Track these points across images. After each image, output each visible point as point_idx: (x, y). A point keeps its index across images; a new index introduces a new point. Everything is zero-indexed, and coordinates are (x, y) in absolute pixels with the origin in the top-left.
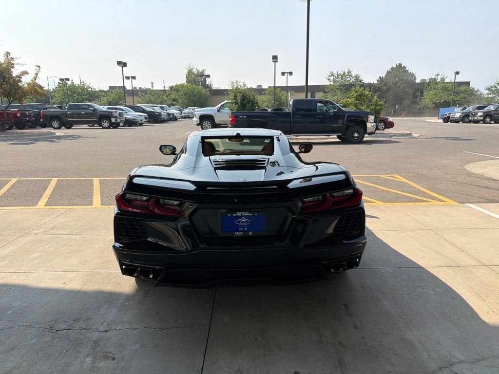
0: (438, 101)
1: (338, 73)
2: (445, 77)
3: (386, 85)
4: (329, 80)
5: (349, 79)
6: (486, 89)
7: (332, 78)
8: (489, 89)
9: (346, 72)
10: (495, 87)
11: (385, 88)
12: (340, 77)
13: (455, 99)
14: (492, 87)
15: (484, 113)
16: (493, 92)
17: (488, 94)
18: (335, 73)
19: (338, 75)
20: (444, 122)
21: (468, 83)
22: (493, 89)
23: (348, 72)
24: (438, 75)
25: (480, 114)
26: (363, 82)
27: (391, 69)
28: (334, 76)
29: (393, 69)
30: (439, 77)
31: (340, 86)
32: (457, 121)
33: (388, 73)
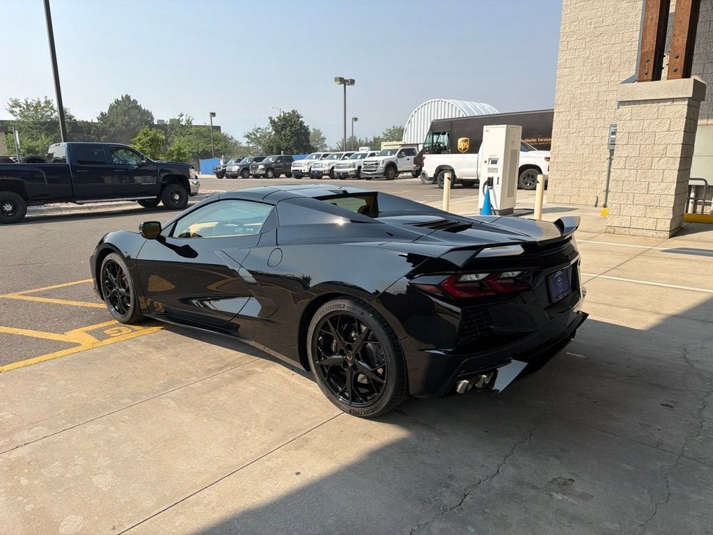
0: (196, 150)
1: (27, 102)
2: (191, 119)
3: (112, 125)
4: (12, 112)
5: (49, 113)
6: (245, 137)
7: (17, 110)
8: (248, 137)
9: (43, 101)
10: (254, 134)
11: (112, 129)
12: (32, 109)
13: (216, 148)
14: (251, 134)
15: (265, 165)
16: (252, 140)
17: (248, 142)
18: (22, 101)
19: (28, 106)
20: (218, 177)
21: (218, 128)
22: (253, 137)
23: (45, 102)
24: (182, 116)
25: (261, 167)
26: (75, 120)
27: (115, 102)
28: (20, 107)
29: (117, 102)
30: (184, 117)
31: (35, 124)
32: (234, 176)
33: (111, 108)
